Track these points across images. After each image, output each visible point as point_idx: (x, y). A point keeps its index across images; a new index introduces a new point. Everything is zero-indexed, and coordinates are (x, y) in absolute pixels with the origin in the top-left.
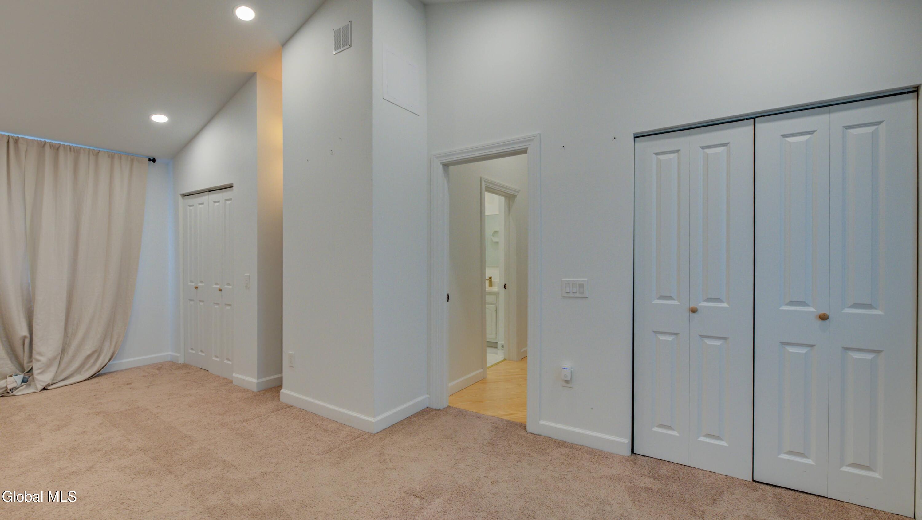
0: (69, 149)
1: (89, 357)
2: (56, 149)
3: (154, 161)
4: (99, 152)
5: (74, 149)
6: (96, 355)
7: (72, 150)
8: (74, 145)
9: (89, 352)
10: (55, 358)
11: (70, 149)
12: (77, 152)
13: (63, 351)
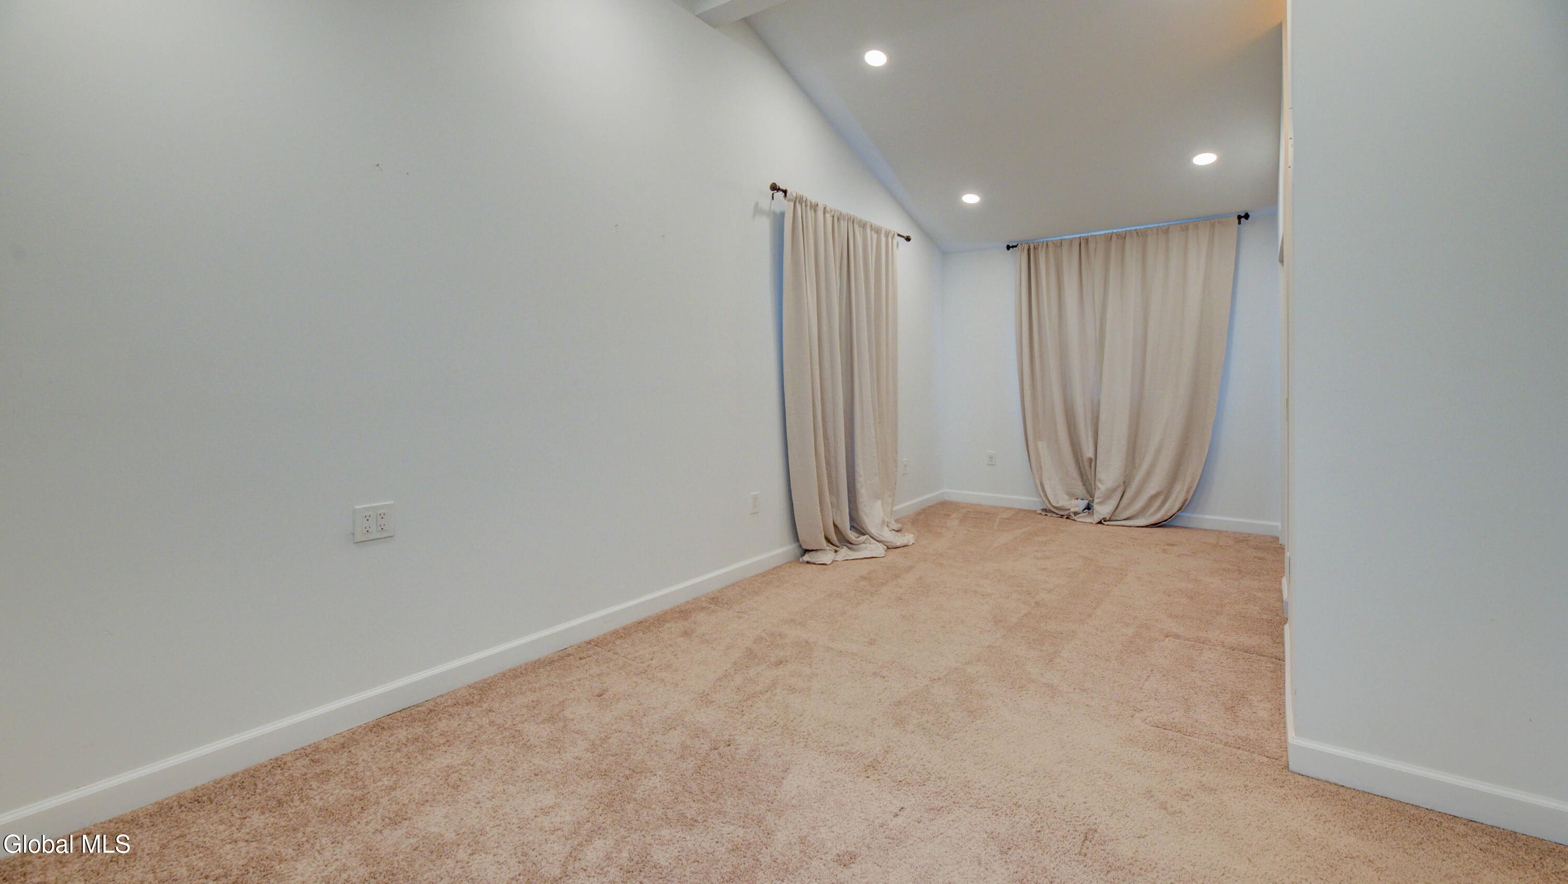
0: (1135, 234)
1: (1154, 498)
2: (1122, 237)
3: (1247, 216)
4: (1169, 228)
5: (1141, 232)
6: (1161, 498)
7: (1140, 234)
8: (1142, 227)
9: (1153, 492)
10: (1114, 490)
11: (1137, 233)
12: (1142, 235)
13: (1126, 484)
